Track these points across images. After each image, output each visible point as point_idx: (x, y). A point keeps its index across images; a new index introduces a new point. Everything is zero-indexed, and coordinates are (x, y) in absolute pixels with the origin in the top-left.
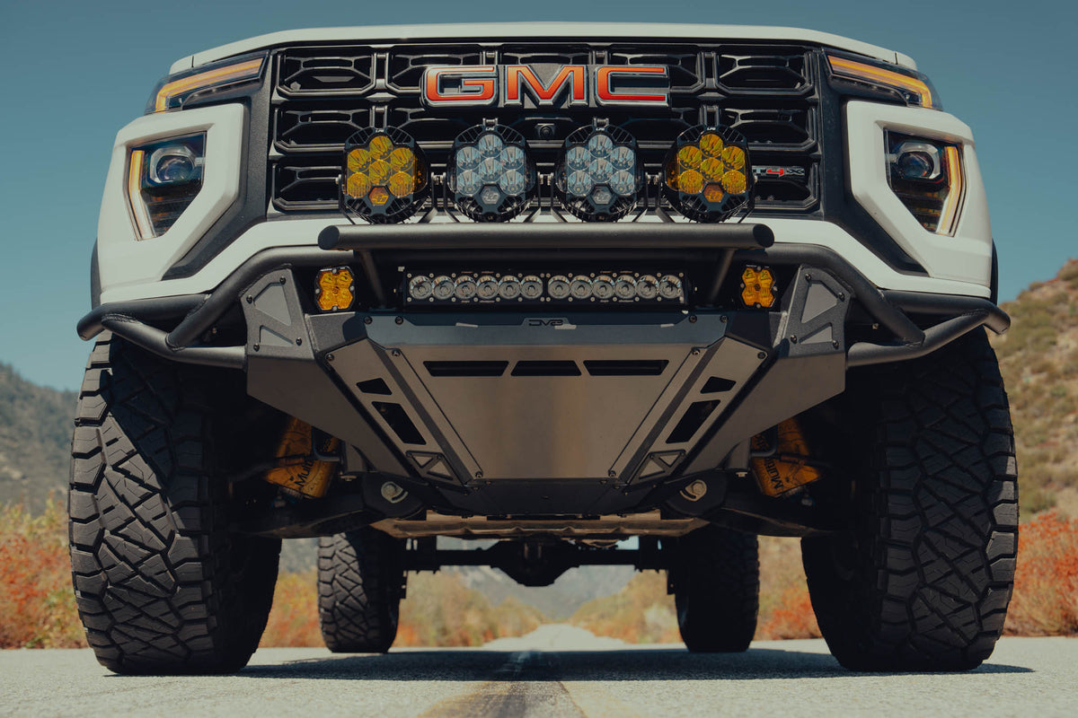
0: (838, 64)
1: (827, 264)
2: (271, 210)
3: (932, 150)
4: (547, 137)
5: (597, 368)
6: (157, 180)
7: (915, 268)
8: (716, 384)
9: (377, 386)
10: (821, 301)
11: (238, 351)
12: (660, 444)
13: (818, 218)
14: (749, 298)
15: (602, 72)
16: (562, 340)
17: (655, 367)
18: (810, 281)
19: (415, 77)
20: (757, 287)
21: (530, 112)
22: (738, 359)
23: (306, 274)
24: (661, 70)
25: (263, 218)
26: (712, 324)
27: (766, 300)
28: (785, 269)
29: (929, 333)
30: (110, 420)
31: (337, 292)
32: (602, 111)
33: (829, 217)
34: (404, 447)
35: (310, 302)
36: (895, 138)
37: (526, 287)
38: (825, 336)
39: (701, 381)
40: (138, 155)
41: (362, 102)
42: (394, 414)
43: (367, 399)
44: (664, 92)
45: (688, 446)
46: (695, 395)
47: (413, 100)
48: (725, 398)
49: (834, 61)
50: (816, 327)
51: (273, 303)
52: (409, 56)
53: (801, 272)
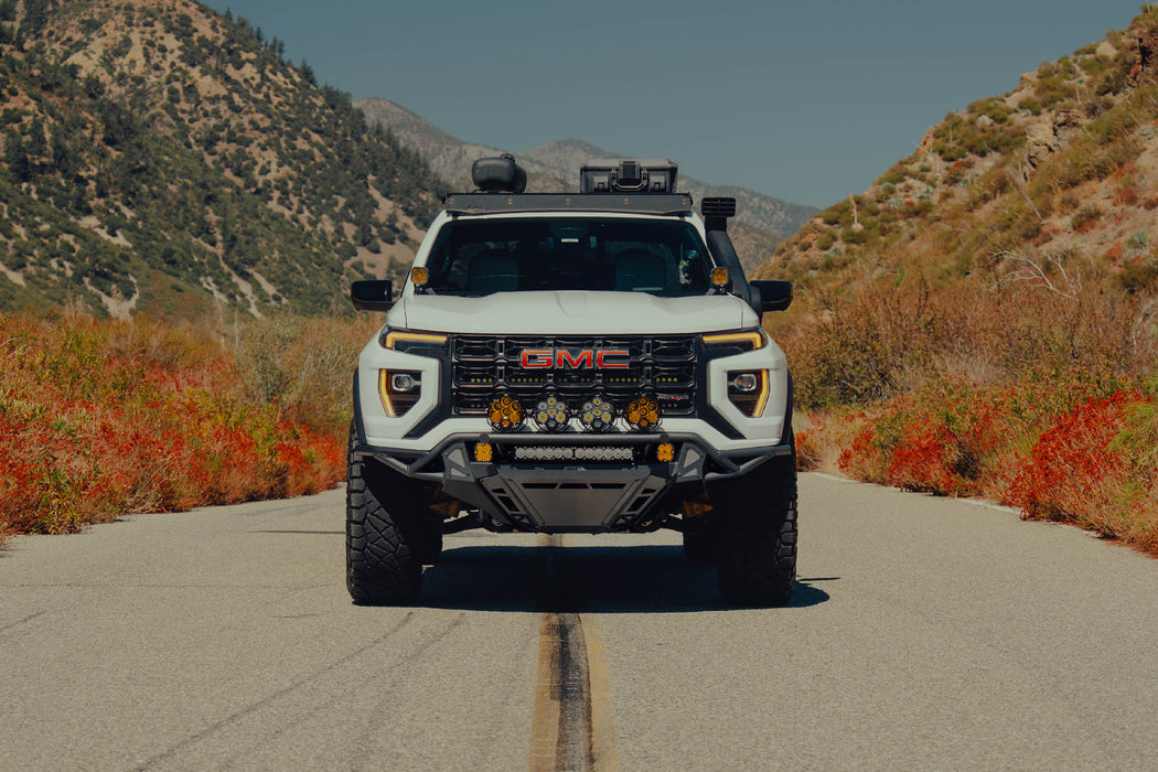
0: (707, 339)
1: (696, 442)
2: (453, 413)
3: (752, 375)
4: (573, 381)
5: (595, 486)
6: (395, 389)
7: (739, 436)
8: (647, 491)
9: (501, 491)
10: (692, 457)
11: (440, 475)
12: (625, 512)
13: (695, 417)
14: (660, 458)
15: (601, 351)
16: (580, 475)
17: (621, 486)
18: (687, 449)
19: (517, 352)
20: (665, 453)
21: (568, 371)
22: (655, 482)
23: (470, 445)
24: (626, 352)
25: (450, 416)
26: (644, 470)
27: (668, 458)
28: (678, 444)
29: (743, 467)
31: (484, 453)
32: (599, 371)
33: (700, 417)
34: (510, 512)
35: (471, 456)
36: (732, 375)
37: (567, 453)
38: (693, 472)
39: (642, 490)
41: (493, 363)
42: (507, 501)
43: (495, 495)
44: (627, 363)
45: (638, 512)
46: (639, 494)
47: (516, 364)
48: (652, 496)
49: (705, 339)
50: (690, 469)
51: (457, 456)
52: (513, 343)
53: (684, 446)
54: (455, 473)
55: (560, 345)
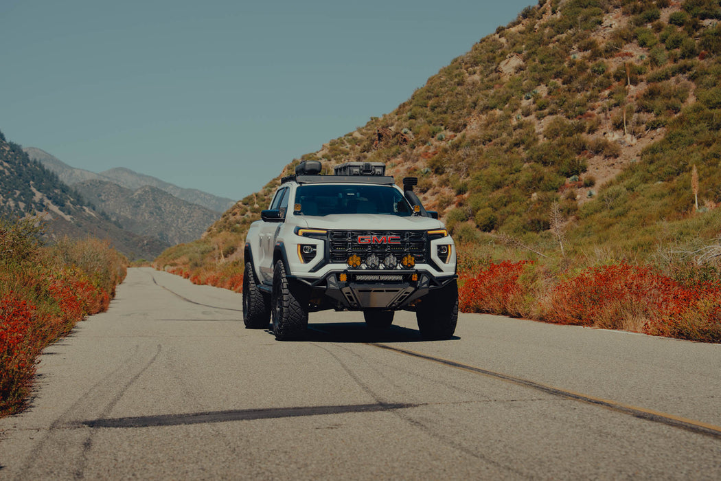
0: (429, 232)
1: (427, 273)
2: (330, 262)
3: (445, 247)
4: (379, 249)
5: (387, 291)
6: (305, 253)
7: (441, 271)
8: (407, 293)
9: (349, 293)
10: (425, 279)
11: (325, 287)
12: (396, 302)
13: (425, 263)
14: (413, 279)
15: (389, 237)
16: (382, 287)
17: (397, 291)
19: (356, 237)
20: (415, 278)
21: (377, 245)
22: (411, 289)
23: (338, 274)
24: (399, 237)
26: (407, 284)
27: (416, 279)
28: (420, 274)
29: (443, 283)
30: (290, 294)
31: (343, 278)
32: (389, 245)
33: (427, 263)
34: (350, 302)
35: (338, 279)
36: (439, 246)
37: (376, 278)
38: (425, 285)
39: (404, 293)
40: (299, 246)
41: (346, 242)
42: (350, 297)
43: (346, 295)
44: (399, 241)
46: (403, 295)
47: (356, 242)
48: (408, 295)
50: (424, 284)
51: (332, 279)
52: (355, 233)
53: (422, 275)
54: (331, 286)
55: (373, 234)
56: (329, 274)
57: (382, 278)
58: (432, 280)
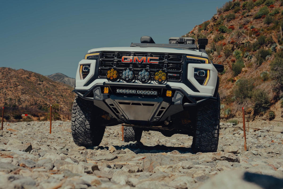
1: (181, 91)
2: (99, 77)
3: (204, 71)
4: (140, 68)
5: (144, 104)
6: (84, 71)
7: (198, 91)
8: (162, 108)
9: (112, 105)
10: (179, 96)
11: (93, 98)
12: (156, 116)
13: (181, 83)
14: (167, 95)
15: (149, 58)
17: (153, 105)
18: (177, 93)
19: (121, 58)
20: (169, 93)
21: (137, 64)
22: (165, 104)
23: (102, 87)
24: (158, 58)
25: (97, 78)
26: (161, 99)
27: (170, 96)
28: (174, 91)
29: (198, 102)
31: (106, 91)
32: (148, 64)
33: (183, 83)
34: (117, 114)
35: (102, 92)
36: (196, 69)
37: (134, 92)
38: (179, 102)
39: (160, 107)
40: (82, 66)
41: (113, 61)
42: (115, 109)
43: (111, 107)
44: (158, 62)
45: (160, 117)
46: (160, 109)
47: (120, 61)
48: (165, 110)
49: (187, 57)
50: (178, 100)
51: (97, 92)
52: (120, 54)
53: (176, 92)
54: (97, 97)
55: (136, 56)
56: (95, 87)
57: (140, 92)
58: (186, 98)
